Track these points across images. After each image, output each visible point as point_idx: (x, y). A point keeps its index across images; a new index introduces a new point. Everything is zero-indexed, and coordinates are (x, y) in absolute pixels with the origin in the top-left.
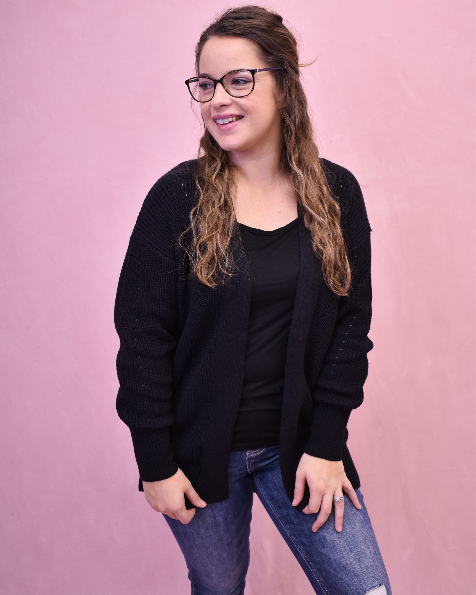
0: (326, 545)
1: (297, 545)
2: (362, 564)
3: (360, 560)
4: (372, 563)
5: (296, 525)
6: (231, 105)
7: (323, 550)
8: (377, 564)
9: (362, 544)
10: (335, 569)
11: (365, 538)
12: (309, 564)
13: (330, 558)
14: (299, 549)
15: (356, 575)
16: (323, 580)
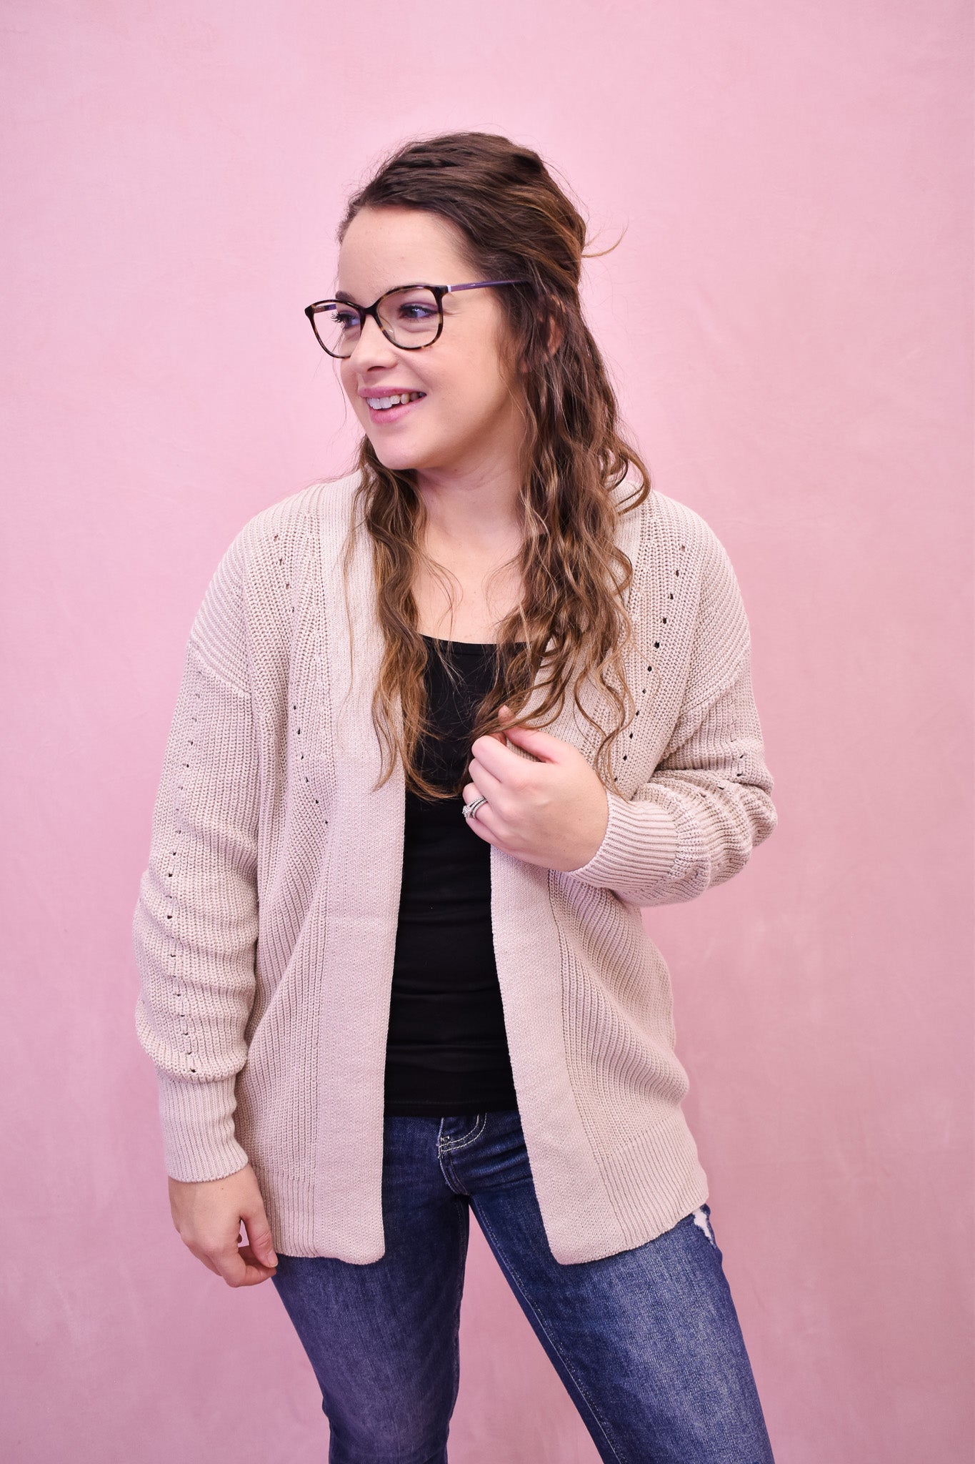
0: (630, 1371)
1: (569, 1367)
2: (710, 1419)
3: (704, 1411)
4: (732, 1416)
5: (566, 1322)
6: (393, 366)
7: (624, 1383)
8: (745, 1420)
9: (711, 1371)
10: (649, 1426)
11: (719, 1358)
12: (594, 1409)
13: (639, 1402)
14: (573, 1374)
15: (696, 1443)
16: (624, 1448)
